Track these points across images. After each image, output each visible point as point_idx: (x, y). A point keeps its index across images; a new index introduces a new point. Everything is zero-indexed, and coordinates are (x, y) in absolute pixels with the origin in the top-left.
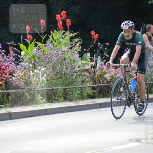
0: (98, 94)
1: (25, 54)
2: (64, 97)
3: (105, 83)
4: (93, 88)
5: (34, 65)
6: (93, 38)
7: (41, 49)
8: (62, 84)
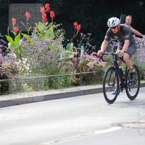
0: (81, 81)
1: (11, 45)
2: (49, 86)
3: (88, 72)
4: (77, 76)
5: (20, 55)
6: (76, 29)
7: (27, 41)
8: (47, 73)
